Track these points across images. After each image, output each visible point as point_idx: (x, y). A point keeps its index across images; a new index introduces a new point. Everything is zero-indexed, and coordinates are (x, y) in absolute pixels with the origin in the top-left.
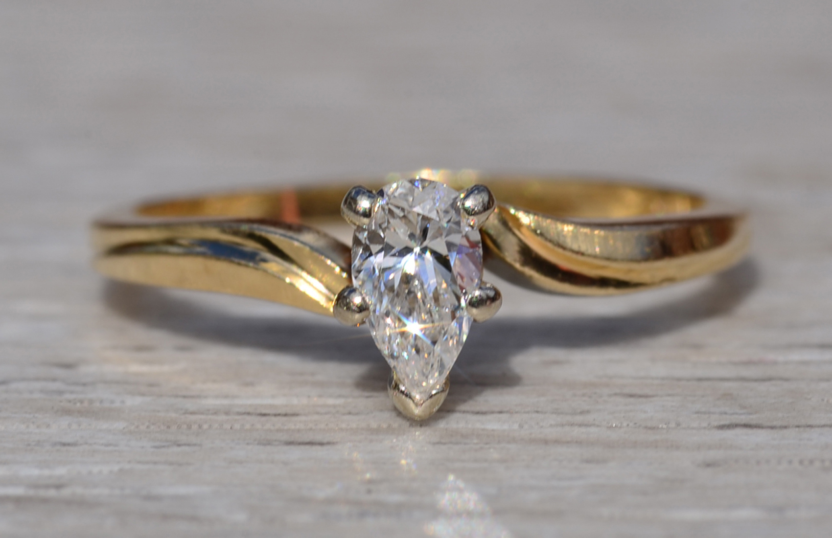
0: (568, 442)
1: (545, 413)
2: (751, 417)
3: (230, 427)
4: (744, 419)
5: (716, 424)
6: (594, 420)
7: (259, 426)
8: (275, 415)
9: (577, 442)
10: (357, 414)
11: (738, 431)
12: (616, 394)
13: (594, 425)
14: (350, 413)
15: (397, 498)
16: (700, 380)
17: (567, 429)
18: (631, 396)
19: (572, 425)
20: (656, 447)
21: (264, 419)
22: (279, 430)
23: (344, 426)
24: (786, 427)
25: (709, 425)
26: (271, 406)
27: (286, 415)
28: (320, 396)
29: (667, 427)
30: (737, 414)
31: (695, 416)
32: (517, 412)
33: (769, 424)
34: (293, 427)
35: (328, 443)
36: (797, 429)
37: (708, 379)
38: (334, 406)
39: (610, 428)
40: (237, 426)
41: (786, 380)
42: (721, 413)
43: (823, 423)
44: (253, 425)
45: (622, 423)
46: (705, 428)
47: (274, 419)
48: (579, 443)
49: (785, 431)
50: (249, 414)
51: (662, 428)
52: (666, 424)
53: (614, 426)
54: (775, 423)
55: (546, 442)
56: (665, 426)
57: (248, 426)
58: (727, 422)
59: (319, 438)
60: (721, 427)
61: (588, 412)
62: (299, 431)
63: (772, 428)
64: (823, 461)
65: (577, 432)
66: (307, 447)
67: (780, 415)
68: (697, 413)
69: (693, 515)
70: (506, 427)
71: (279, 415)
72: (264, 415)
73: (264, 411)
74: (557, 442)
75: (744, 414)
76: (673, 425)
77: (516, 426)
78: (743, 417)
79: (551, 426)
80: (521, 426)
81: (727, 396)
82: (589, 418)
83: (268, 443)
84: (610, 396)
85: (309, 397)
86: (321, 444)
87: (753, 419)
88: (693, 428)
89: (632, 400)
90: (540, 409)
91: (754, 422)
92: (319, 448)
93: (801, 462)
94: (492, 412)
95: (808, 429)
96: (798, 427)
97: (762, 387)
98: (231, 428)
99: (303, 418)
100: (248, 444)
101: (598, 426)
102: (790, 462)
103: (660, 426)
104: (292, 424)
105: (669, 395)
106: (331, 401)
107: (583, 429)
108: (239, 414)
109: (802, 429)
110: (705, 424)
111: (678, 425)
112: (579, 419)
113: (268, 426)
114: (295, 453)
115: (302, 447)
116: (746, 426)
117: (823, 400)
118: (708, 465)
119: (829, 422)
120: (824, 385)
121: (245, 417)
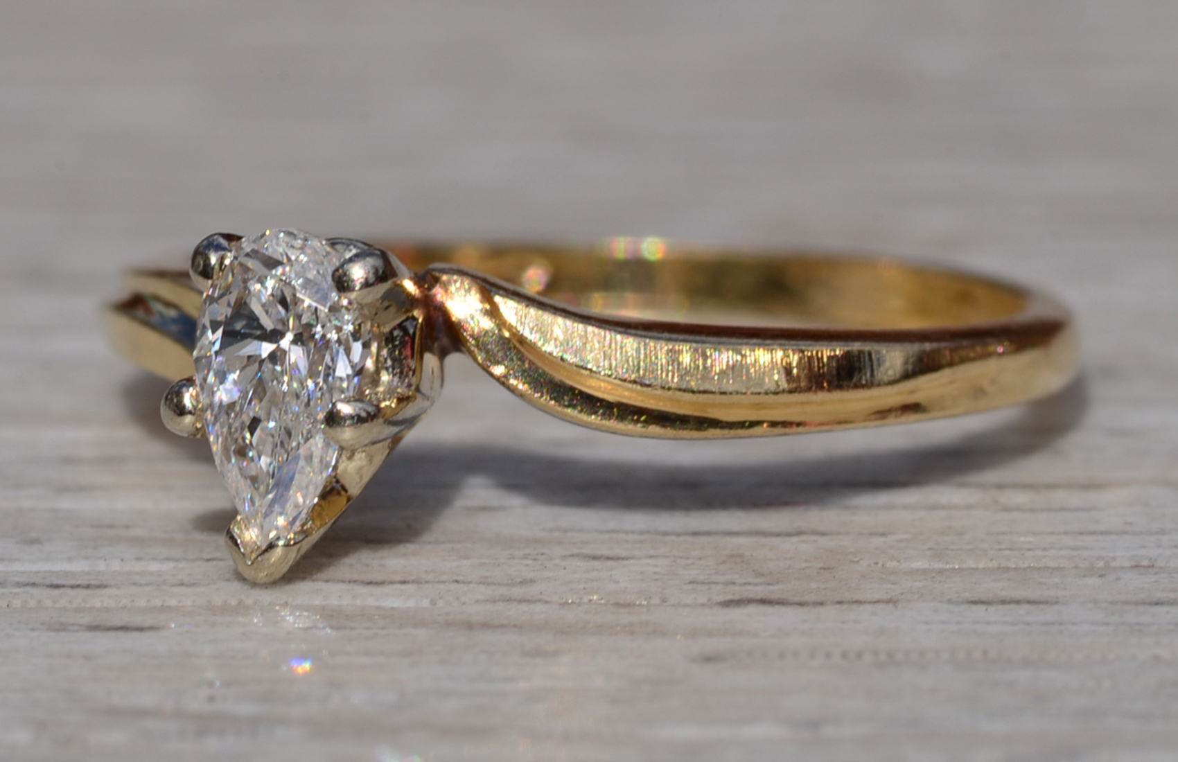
0: (502, 626)
1: (469, 583)
2: (771, 588)
3: (6, 606)
4: (760, 591)
5: (720, 598)
6: (541, 593)
7: (48, 603)
8: (73, 587)
9: (515, 626)
10: (193, 585)
11: (752, 609)
12: (572, 556)
13: (540, 601)
14: (182, 584)
15: (245, 709)
16: (695, 534)
17: (500, 606)
18: (595, 558)
19: (509, 600)
20: (632, 633)
21: (56, 592)
22: (78, 610)
23: (173, 603)
24: (821, 604)
25: (709, 601)
26: (67, 574)
27: (88, 587)
28: (139, 559)
29: (648, 603)
30: (749, 584)
31: (690, 587)
32: (427, 582)
33: (797, 599)
34: (99, 605)
35: (151, 628)
36: (838, 606)
37: (708, 533)
38: (159, 574)
39: (564, 604)
40: (17, 603)
41: (823, 534)
42: (726, 584)
43: (877, 597)
44: (39, 602)
45: (581, 599)
46: (703, 605)
47: (70, 591)
48: (518, 627)
49: (822, 610)
50: (34, 585)
51: (640, 605)
52: (645, 600)
53: (570, 601)
54: (806, 598)
55: (470, 626)
56: (645, 603)
57: (32, 604)
58: (737, 597)
59: (137, 620)
60: (728, 604)
61: (532, 581)
62: (107, 610)
63: (801, 604)
64: (876, 653)
65: (514, 611)
66: (120, 634)
67: (814, 585)
68: (691, 582)
69: (687, 733)
70: (411, 604)
71: (79, 586)
72: (57, 586)
73: (56, 582)
74: (486, 626)
75: (760, 584)
76: (656, 601)
77: (425, 603)
78: (760, 588)
79: (477, 601)
80: (433, 603)
81: (737, 558)
82: (533, 591)
83: (62, 628)
84: (564, 557)
85: (122, 560)
86: (141, 629)
87: (774, 591)
88: (687, 605)
89: (596, 564)
90: (460, 578)
91: (773, 597)
92: (136, 635)
93: (844, 655)
94: (392, 582)
95: (854, 606)
96: (840, 603)
97: (788, 544)
98: (8, 606)
99: (114, 591)
100: (32, 630)
101: (546, 602)
102: (828, 655)
103: (638, 603)
104: (99, 600)
105: (651, 557)
106: (154, 567)
107: (524, 607)
108: (19, 585)
109: (845, 607)
110: (703, 600)
111: (664, 600)
112: (518, 591)
113: (63, 602)
114: (103, 642)
115: (112, 634)
116: (763, 602)
117: (876, 563)
118: (708, 659)
119: (885, 597)
120: (878, 541)
121: (28, 589)
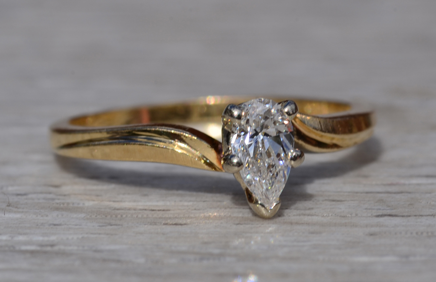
0: (302, 224)
2: (392, 211)
3: (136, 216)
4: (389, 212)
5: (375, 214)
6: (315, 213)
7: (150, 216)
8: (159, 210)
9: (306, 223)
10: (199, 210)
11: (386, 218)
12: (326, 200)
13: (315, 215)
14: (195, 209)
15: (217, 251)
16: (367, 193)
17: (302, 217)
18: (333, 201)
19: (304, 215)
20: (346, 226)
21: (153, 212)
22: (160, 218)
23: (192, 215)
24: (409, 216)
25: (372, 215)
26: (157, 206)
27: (164, 210)
28: (181, 201)
29: (351, 216)
30: (385, 209)
33: (401, 215)
34: (167, 216)
35: (185, 224)
36: (415, 217)
37: (371, 193)
38: (188, 206)
39: (323, 216)
40: (140, 216)
41: (410, 193)
42: (378, 209)
43: (428, 214)
44: (147, 215)
45: (329, 214)
46: (369, 217)
47: (158, 212)
48: (308, 224)
49: (409, 218)
50: (145, 210)
51: (349, 217)
52: (350, 215)
53: (325, 216)
54: (404, 214)
55: (291, 223)
56: (350, 216)
57: (145, 216)
58: (381, 214)
59: (180, 222)
60: (378, 216)
62: (170, 218)
63: (403, 216)
64: (428, 233)
65: (307, 219)
66: (174, 226)
67: (407, 210)
68: (366, 209)
69: (364, 259)
71: (160, 210)
72: (153, 210)
73: (153, 208)
74: (297, 223)
76: (354, 215)
78: (388, 211)
79: (294, 215)
81: (381, 201)
82: (313, 212)
83: (155, 224)
84: (323, 201)
85: (175, 201)
86: (181, 225)
87: (394, 212)
88: (364, 217)
89: (334, 203)
91: (393, 214)
92: (180, 226)
93: (417, 233)
95: (420, 217)
96: (415, 216)
97: (398, 196)
98: (137, 217)
99: (172, 212)
100: (145, 225)
101: (317, 216)
102: (412, 233)
103: (348, 216)
105: (352, 200)
106: (186, 204)
107: (310, 217)
108: (141, 210)
109: (417, 217)
110: (370, 215)
111: (357, 215)
112: (308, 212)
113: (155, 216)
114: (168, 229)
115: (172, 226)
116: (390, 215)
117: (428, 203)
118: (371, 235)
119: (431, 214)
120: (428, 195)
121: (144, 211)
